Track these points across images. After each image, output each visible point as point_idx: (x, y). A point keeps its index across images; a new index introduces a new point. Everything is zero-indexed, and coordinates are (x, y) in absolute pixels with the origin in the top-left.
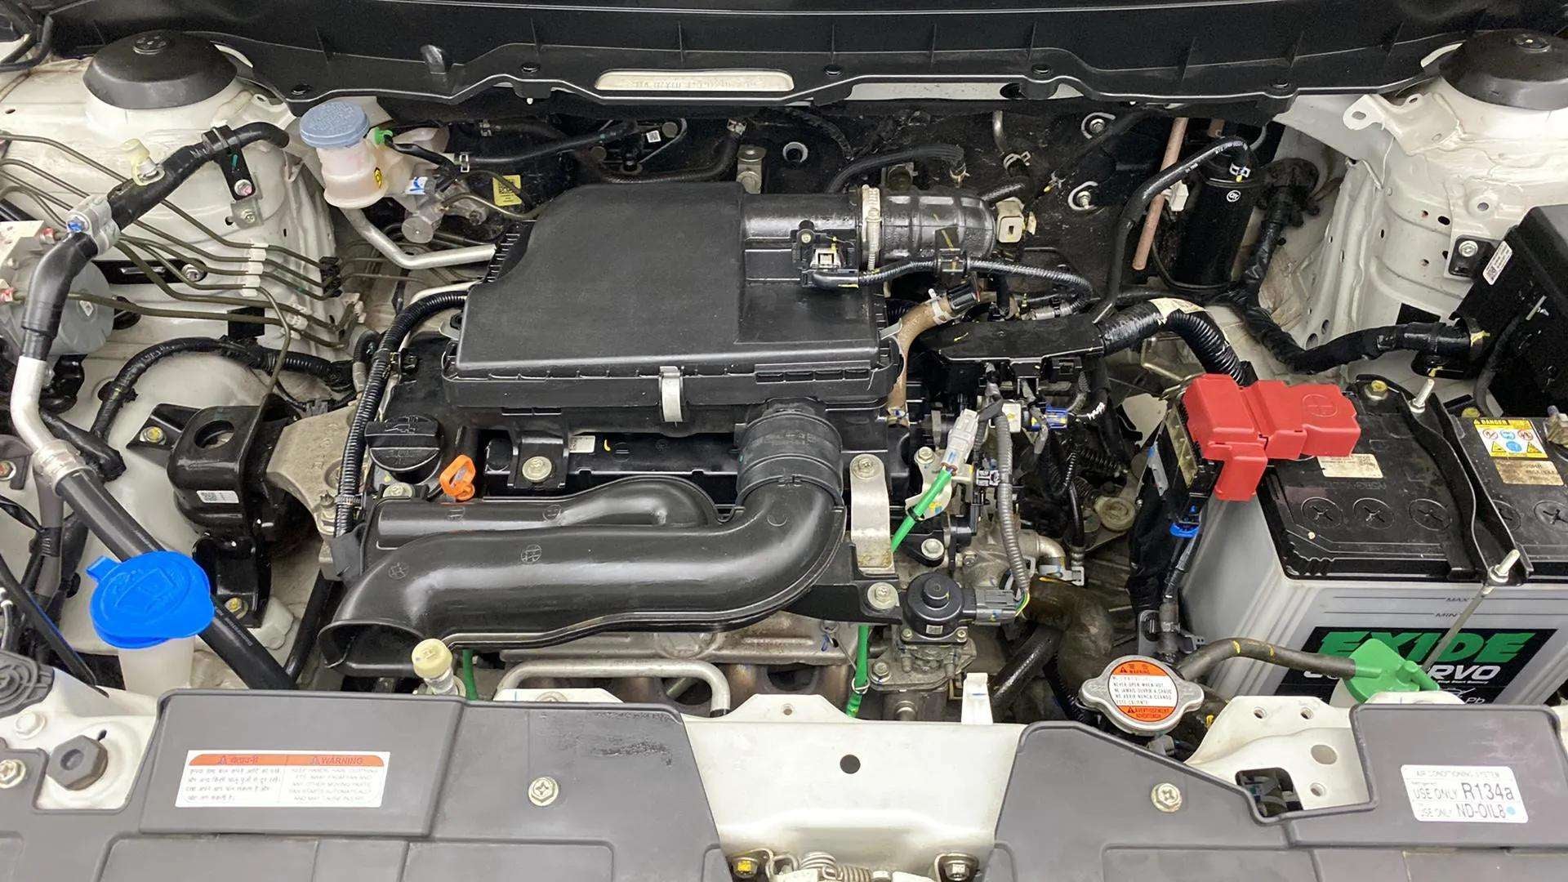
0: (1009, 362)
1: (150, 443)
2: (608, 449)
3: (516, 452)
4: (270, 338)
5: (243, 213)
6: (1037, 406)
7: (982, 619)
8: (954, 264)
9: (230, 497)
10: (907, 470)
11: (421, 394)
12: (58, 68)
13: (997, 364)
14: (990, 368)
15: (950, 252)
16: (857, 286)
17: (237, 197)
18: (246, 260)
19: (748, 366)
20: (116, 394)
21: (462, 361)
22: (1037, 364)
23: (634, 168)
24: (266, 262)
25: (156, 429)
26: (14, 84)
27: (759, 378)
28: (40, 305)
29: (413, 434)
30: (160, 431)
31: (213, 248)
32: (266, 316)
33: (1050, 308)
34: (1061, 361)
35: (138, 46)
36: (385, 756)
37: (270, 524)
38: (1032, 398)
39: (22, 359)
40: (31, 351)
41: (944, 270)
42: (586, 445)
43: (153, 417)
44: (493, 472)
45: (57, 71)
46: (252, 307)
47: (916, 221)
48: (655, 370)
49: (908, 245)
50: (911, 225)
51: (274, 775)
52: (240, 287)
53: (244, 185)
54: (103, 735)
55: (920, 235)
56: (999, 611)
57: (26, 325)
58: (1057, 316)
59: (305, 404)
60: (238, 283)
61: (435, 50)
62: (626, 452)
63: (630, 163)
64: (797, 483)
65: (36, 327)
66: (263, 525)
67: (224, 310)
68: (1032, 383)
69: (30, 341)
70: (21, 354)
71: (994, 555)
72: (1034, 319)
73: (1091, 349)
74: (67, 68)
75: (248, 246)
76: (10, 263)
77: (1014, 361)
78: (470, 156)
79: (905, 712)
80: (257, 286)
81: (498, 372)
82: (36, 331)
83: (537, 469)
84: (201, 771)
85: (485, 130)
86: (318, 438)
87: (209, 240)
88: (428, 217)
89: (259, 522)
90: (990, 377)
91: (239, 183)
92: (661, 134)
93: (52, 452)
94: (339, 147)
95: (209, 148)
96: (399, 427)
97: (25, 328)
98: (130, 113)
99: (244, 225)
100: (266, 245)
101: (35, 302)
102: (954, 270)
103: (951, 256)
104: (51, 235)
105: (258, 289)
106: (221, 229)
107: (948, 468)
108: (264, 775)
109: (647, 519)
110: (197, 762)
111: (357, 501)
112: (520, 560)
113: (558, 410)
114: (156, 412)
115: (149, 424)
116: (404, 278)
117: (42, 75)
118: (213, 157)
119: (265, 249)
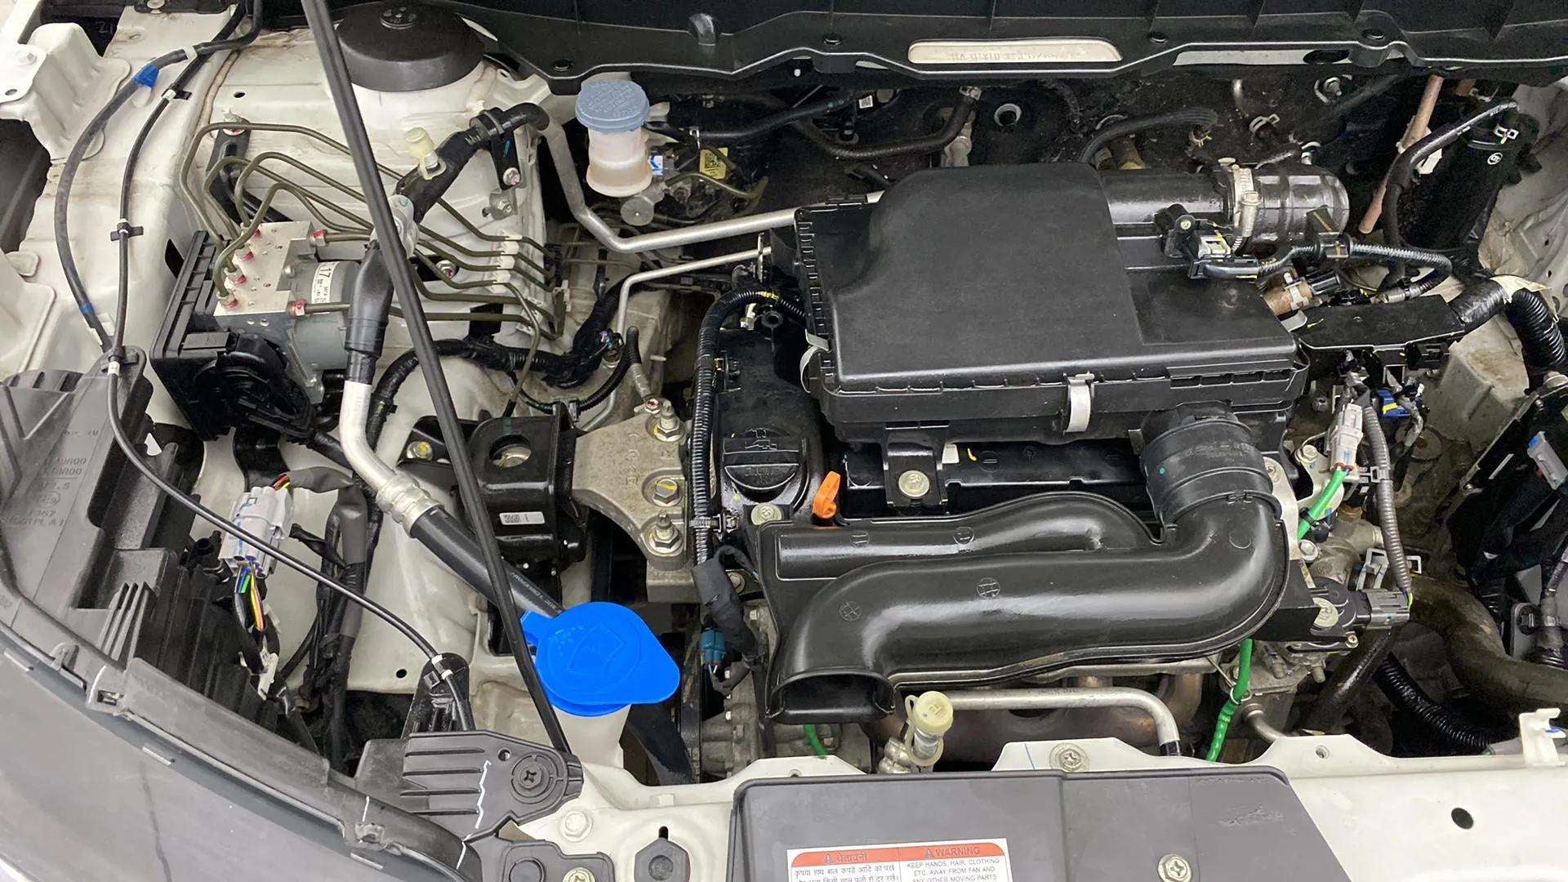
0: (1372, 349)
1: (420, 459)
2: (974, 459)
3: (886, 467)
4: (506, 336)
5: (501, 205)
6: (1406, 396)
7: (1376, 624)
8: (1338, 249)
9: (536, 518)
10: (1296, 471)
11: (750, 402)
12: (270, 42)
13: (1355, 352)
14: (1350, 357)
15: (1329, 236)
16: (1256, 277)
17: (504, 186)
18: (498, 254)
19: (1161, 370)
20: (381, 407)
21: (845, 373)
22: (1401, 351)
23: (850, 137)
24: (517, 256)
25: (424, 443)
26: (229, 63)
27: (1175, 382)
28: (365, 323)
29: (775, 450)
30: (428, 446)
31: (467, 242)
32: (504, 312)
33: (1400, 290)
34: (1428, 347)
35: (387, 19)
36: (1002, 843)
37: (575, 545)
38: (1399, 388)
39: (348, 384)
40: (358, 375)
41: (1329, 256)
42: (951, 455)
43: (415, 430)
44: (856, 487)
45: (269, 46)
46: (491, 305)
47: (1288, 203)
48: (1060, 376)
49: (1277, 228)
50: (1283, 207)
51: (890, 873)
52: (490, 283)
53: (514, 173)
54: (664, 832)
55: (1292, 217)
56: (1393, 615)
57: (352, 346)
58: (1407, 298)
59: (551, 405)
60: (486, 279)
61: (708, 18)
62: (994, 461)
63: (848, 132)
64: (1250, 500)
65: (361, 348)
66: (569, 546)
67: (465, 309)
68: (1396, 372)
69: (356, 363)
70: (347, 379)
71: (1337, 549)
72: (1386, 302)
73: (1452, 334)
74: (279, 42)
75: (501, 239)
76: (288, 270)
77: (1377, 349)
78: (701, 131)
79: (1257, 715)
80: (506, 281)
81: (886, 384)
82: (362, 352)
83: (914, 485)
84: (808, 873)
85: (708, 101)
86: (623, 450)
87: (464, 234)
88: (650, 198)
89: (565, 543)
90: (1353, 366)
91: (509, 171)
92: (875, 100)
93: (400, 488)
94: (624, 130)
95: (482, 133)
96: (760, 443)
97: (351, 349)
98: (384, 95)
99: (499, 215)
100: (520, 237)
101: (360, 320)
102: (1339, 256)
103: (1329, 240)
104: (321, 237)
105: (506, 285)
106: (476, 220)
107: (1344, 469)
108: (879, 874)
109: (1080, 542)
110: (801, 861)
111: (715, 523)
112: (977, 595)
113: (945, 423)
114: (417, 426)
115: (412, 438)
116: (603, 262)
117: (258, 51)
118: (487, 145)
119: (517, 241)
